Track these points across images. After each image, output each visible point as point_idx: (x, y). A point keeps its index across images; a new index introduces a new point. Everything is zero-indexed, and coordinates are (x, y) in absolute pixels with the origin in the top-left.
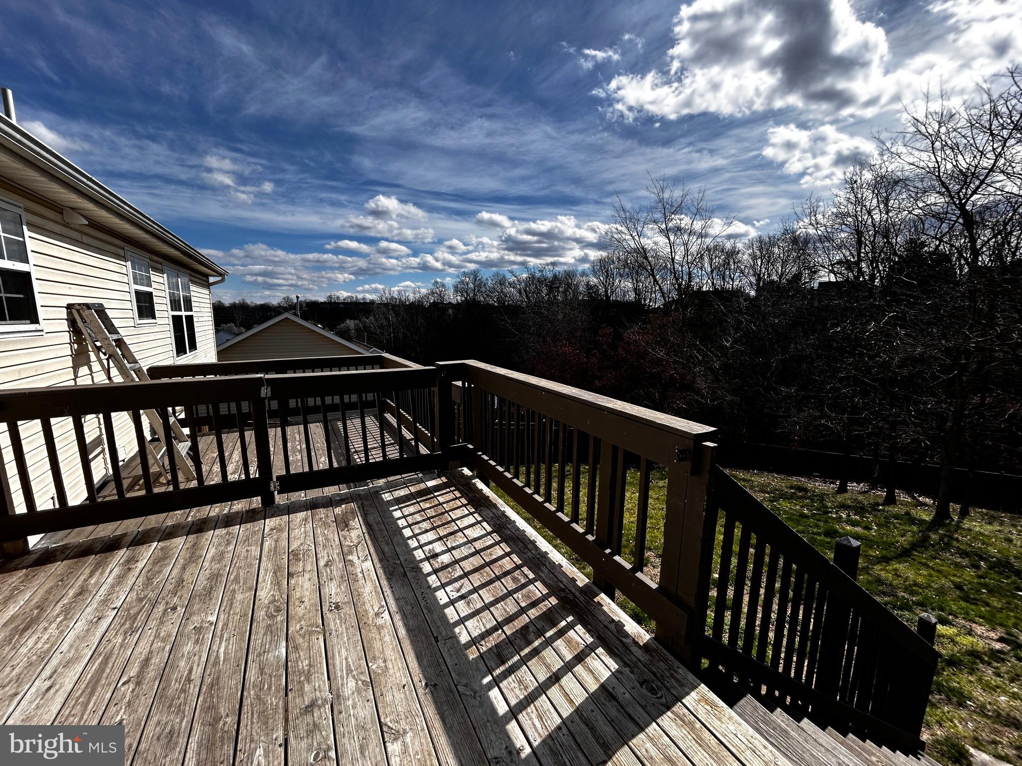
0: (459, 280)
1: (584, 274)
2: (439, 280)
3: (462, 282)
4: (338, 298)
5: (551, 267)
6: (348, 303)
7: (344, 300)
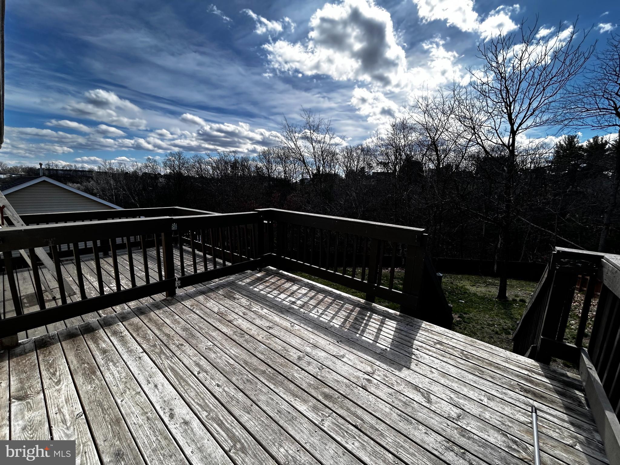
0: (167, 158)
1: (253, 160)
2: (150, 157)
3: (170, 160)
4: (57, 166)
5: (233, 154)
6: (66, 170)
7: (63, 167)
